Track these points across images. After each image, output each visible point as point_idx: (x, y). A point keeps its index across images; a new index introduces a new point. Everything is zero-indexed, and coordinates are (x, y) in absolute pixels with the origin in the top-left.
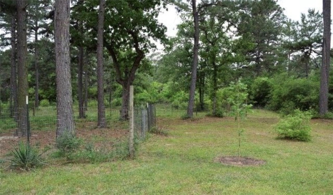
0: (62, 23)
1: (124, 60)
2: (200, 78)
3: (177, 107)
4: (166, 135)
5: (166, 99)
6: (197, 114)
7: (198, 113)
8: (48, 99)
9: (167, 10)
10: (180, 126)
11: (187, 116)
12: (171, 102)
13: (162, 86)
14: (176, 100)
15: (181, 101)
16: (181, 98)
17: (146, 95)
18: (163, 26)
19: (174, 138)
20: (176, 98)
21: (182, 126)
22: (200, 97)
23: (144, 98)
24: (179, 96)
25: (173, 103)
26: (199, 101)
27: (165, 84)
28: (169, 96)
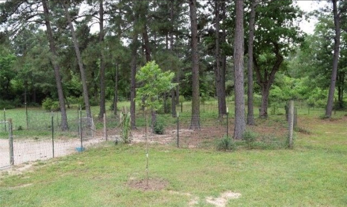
0: (240, 56)
1: (264, 63)
2: (339, 75)
3: (312, 105)
4: (309, 133)
5: (300, 96)
6: (335, 113)
7: (337, 112)
8: (183, 95)
9: (309, 21)
10: (320, 126)
11: (325, 116)
12: (306, 99)
13: (295, 82)
14: (311, 97)
15: (317, 99)
16: (316, 95)
17: (278, 91)
18: (303, 33)
19: (317, 136)
20: (311, 95)
21: (322, 126)
22: (339, 94)
23: (276, 94)
24: (314, 93)
25: (308, 100)
26: (337, 99)
27: (298, 79)
28: (303, 93)
